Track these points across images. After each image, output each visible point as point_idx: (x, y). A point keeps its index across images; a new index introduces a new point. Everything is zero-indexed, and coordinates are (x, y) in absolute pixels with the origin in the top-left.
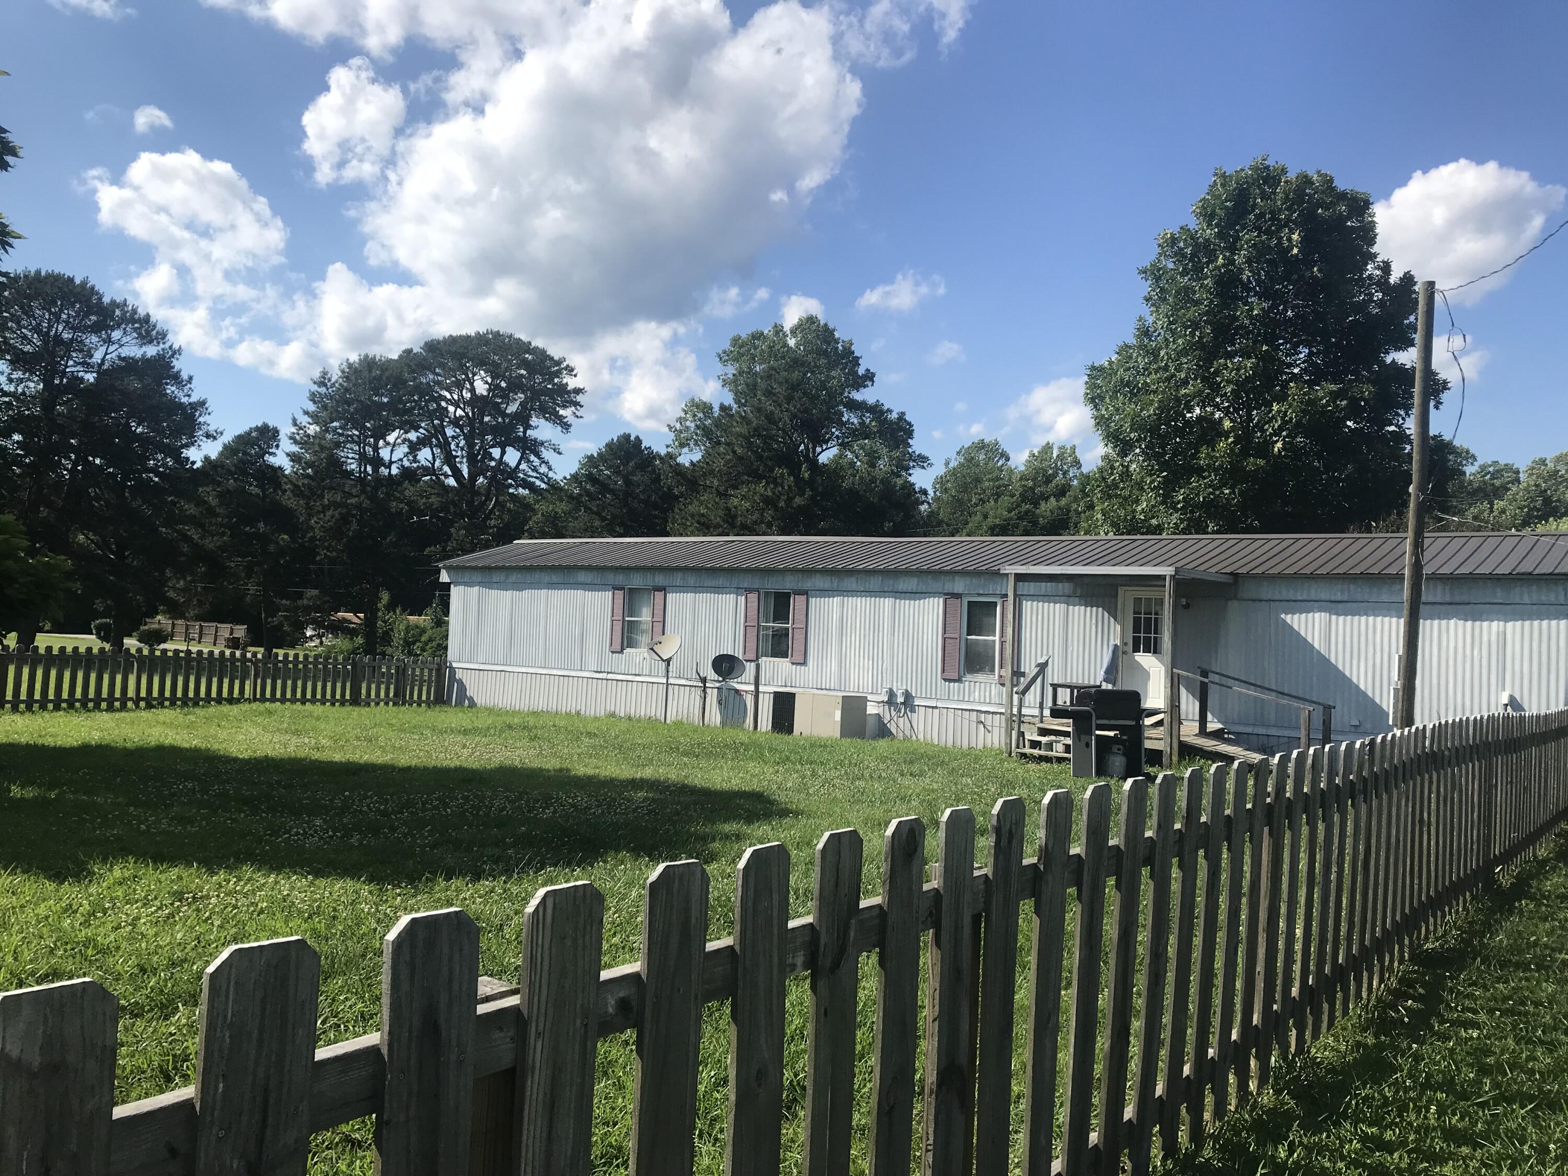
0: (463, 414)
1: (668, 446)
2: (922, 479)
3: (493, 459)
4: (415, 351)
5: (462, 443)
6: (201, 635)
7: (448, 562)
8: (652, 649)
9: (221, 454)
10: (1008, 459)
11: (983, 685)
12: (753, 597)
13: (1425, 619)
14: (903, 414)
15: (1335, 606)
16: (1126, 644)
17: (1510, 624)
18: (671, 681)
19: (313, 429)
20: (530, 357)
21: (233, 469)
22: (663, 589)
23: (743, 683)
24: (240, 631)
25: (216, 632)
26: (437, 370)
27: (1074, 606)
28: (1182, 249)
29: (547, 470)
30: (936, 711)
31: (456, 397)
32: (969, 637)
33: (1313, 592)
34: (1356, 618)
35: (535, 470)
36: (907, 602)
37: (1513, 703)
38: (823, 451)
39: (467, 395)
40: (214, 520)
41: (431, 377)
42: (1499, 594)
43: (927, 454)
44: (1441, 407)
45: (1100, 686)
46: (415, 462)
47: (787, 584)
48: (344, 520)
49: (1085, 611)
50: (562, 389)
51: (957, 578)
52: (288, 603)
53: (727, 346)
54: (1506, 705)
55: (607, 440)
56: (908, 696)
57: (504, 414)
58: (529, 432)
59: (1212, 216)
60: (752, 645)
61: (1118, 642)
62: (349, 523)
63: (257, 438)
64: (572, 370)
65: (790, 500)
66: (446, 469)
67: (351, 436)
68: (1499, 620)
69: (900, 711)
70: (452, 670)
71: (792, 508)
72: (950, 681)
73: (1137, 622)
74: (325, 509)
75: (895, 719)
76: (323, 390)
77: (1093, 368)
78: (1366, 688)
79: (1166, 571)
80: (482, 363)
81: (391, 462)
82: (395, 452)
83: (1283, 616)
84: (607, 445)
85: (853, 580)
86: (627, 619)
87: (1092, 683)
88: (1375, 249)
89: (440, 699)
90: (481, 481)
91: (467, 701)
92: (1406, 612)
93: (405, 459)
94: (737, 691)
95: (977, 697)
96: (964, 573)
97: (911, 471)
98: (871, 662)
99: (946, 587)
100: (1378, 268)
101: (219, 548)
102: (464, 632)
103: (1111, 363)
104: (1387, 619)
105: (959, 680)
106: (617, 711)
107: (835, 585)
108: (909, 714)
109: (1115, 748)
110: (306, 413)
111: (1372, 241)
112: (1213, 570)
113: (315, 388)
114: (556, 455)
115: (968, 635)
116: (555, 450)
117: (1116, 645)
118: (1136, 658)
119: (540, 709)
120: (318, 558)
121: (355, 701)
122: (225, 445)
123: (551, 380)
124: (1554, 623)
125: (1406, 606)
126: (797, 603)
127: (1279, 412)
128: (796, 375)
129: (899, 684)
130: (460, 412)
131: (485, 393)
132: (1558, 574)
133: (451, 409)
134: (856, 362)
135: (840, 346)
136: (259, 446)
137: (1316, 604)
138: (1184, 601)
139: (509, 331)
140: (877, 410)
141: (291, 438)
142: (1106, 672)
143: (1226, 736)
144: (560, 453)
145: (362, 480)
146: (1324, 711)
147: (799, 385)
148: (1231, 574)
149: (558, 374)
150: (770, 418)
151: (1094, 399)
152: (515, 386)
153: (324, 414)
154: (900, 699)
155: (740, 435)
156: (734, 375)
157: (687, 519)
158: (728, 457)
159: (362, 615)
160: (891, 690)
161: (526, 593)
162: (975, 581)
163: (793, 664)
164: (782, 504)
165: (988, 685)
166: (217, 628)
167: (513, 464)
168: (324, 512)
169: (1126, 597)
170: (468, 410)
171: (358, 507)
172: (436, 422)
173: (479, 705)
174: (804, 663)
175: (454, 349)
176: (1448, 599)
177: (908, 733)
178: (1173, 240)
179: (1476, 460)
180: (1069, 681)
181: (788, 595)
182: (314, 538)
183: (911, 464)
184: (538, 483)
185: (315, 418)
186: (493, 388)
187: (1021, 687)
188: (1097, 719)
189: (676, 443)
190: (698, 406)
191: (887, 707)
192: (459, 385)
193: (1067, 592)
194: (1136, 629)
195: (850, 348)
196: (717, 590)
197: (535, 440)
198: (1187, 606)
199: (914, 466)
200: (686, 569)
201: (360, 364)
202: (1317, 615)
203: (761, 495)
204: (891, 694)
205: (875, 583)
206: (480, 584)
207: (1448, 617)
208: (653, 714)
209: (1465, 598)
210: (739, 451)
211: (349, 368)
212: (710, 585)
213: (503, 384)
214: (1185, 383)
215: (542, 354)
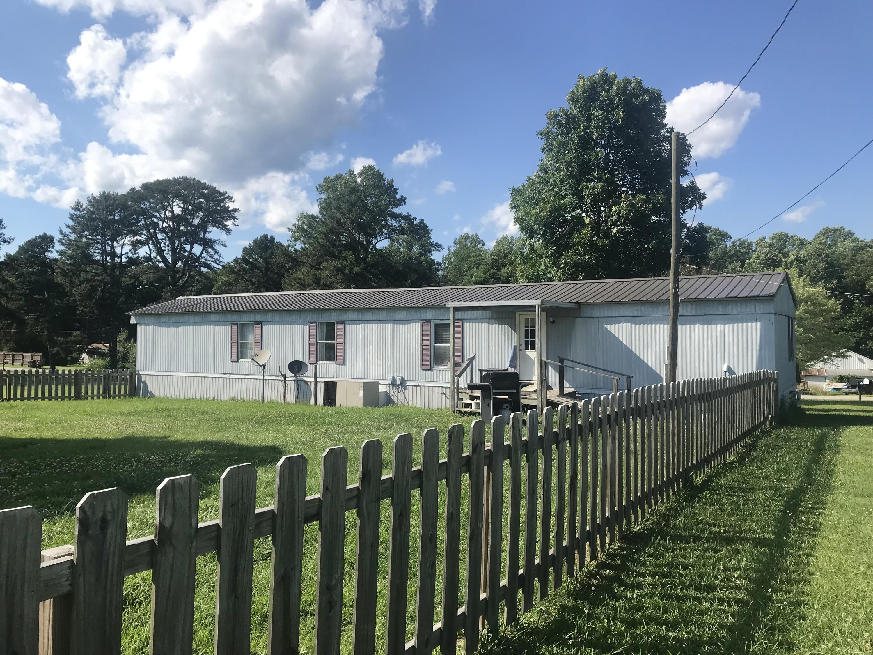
0: (167, 225)
1: (288, 241)
2: (437, 256)
3: (186, 251)
4: (137, 189)
5: (168, 243)
6: (13, 360)
7: (134, 312)
8: (253, 359)
9: (18, 252)
10: (484, 245)
11: (444, 372)
12: (313, 326)
13: (682, 325)
14: (423, 220)
15: (634, 319)
16: (521, 345)
17: (727, 326)
18: (266, 377)
19: (73, 237)
20: (206, 192)
21: (25, 261)
22: (260, 323)
23: (308, 377)
24: (38, 357)
25: (23, 358)
26: (151, 200)
27: (493, 324)
28: (561, 121)
29: (218, 257)
30: (419, 388)
31: (163, 216)
32: (436, 345)
33: (621, 311)
34: (646, 325)
35: (211, 257)
36: (401, 325)
37: (730, 370)
38: (378, 242)
39: (169, 214)
40: (15, 291)
41: (148, 204)
42: (720, 310)
43: (440, 243)
44: (702, 208)
45: (507, 370)
46: (136, 254)
47: (333, 317)
48: (94, 289)
49: (498, 327)
50: (226, 210)
51: (428, 311)
52: (62, 339)
53: (321, 182)
54: (726, 372)
55: (254, 238)
56: (403, 380)
57: (191, 225)
58: (207, 235)
59: (577, 101)
60: (313, 354)
61: (517, 344)
62: (96, 291)
63: (40, 242)
64: (231, 198)
65: (351, 269)
66: (158, 257)
67: (96, 240)
68: (721, 324)
69: (398, 389)
70: (140, 376)
71: (353, 273)
72: (426, 370)
73: (527, 332)
74: (81, 283)
75: (396, 393)
76: (78, 213)
77: (514, 190)
78: (652, 365)
79: (537, 302)
80: (177, 195)
81: (122, 255)
82: (124, 249)
83: (605, 326)
84: (254, 241)
85: (370, 314)
86: (240, 342)
87: (503, 368)
88: (665, 121)
89: (133, 393)
90: (179, 264)
91: (148, 394)
92: (670, 321)
93: (129, 253)
94: (305, 382)
95: (441, 379)
96: (432, 308)
97: (432, 253)
98: (381, 362)
99: (422, 317)
100: (667, 131)
101: (17, 308)
102: (146, 353)
103: (523, 186)
104: (662, 326)
105: (431, 370)
106: (236, 397)
107: (360, 317)
108: (404, 390)
109: (505, 406)
110: (68, 226)
111: (663, 116)
112: (567, 301)
113: (73, 211)
114: (223, 247)
115: (435, 343)
116: (222, 245)
117: (515, 346)
118: (527, 353)
119: (191, 397)
120: (78, 312)
121: (78, 397)
122: (20, 246)
123: (219, 205)
124: (749, 324)
125: (671, 318)
126: (339, 328)
127: (615, 211)
128: (353, 197)
129: (398, 373)
130: (165, 225)
131: (180, 213)
132: (750, 297)
133: (160, 223)
134: (395, 191)
135: (386, 182)
136: (42, 247)
137: (624, 318)
138: (551, 319)
139: (193, 177)
140: (408, 218)
141: (59, 242)
142: (510, 362)
143: (577, 395)
144: (226, 247)
145: (104, 264)
146: (627, 379)
147: (355, 203)
148: (576, 303)
149: (222, 201)
150: (338, 222)
151: (515, 207)
152: (198, 208)
153: (79, 227)
154: (398, 382)
155: (321, 232)
156: (325, 199)
157: (292, 282)
158: (315, 245)
159: (107, 345)
160: (393, 377)
161: (181, 329)
162: (438, 312)
163: (337, 364)
164: (347, 271)
165: (447, 372)
166: (23, 355)
167: (198, 254)
168: (80, 285)
169: (521, 318)
170: (170, 223)
171: (101, 281)
172: (151, 231)
173: (156, 397)
174: (344, 364)
175: (160, 188)
176: (694, 313)
177: (403, 402)
178: (556, 116)
179: (731, 238)
180: (490, 367)
181: (333, 324)
182: (75, 301)
183: (432, 249)
184: (213, 264)
185: (74, 229)
186: (184, 210)
187: (458, 373)
188: (493, 389)
189: (293, 239)
190: (305, 217)
191: (391, 387)
192: (165, 208)
193: (488, 316)
194: (526, 336)
195: (392, 183)
196: (293, 322)
197: (211, 240)
198: (553, 322)
199: (433, 250)
200: (273, 311)
201: (100, 197)
202: (624, 325)
203: (335, 267)
204: (394, 380)
205: (383, 315)
206: (154, 324)
207: (694, 323)
208: (257, 398)
209: (703, 312)
210: (321, 241)
211: (93, 199)
212: (288, 320)
213: (190, 207)
214: (564, 197)
215: (214, 191)
